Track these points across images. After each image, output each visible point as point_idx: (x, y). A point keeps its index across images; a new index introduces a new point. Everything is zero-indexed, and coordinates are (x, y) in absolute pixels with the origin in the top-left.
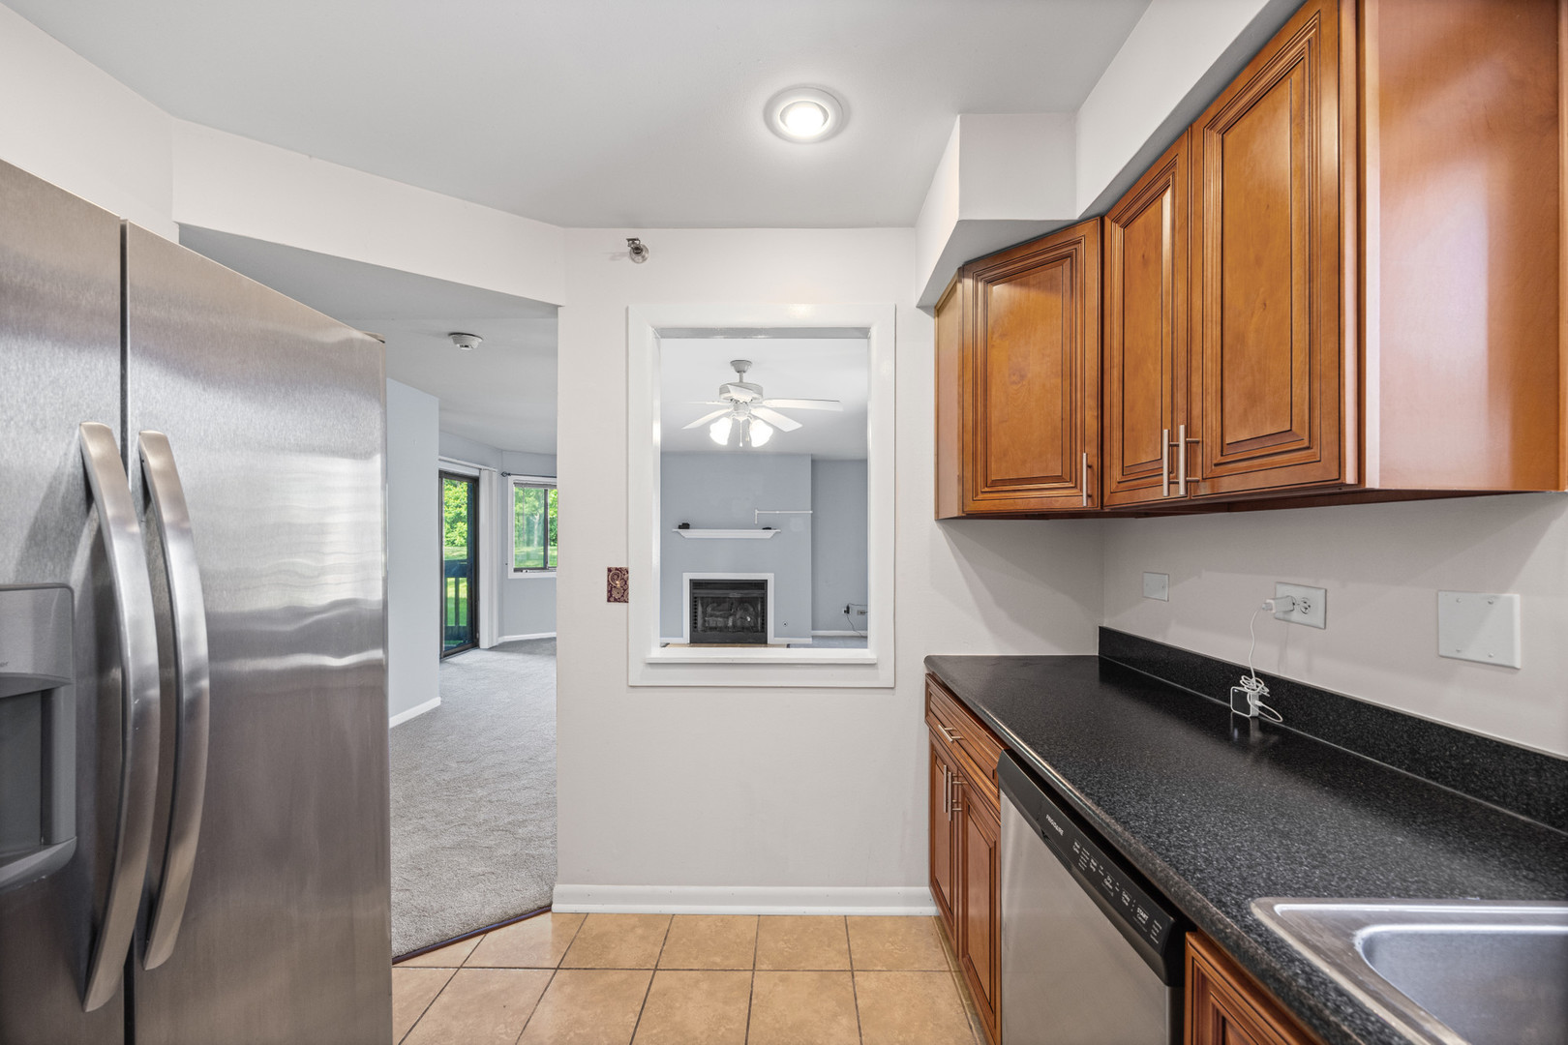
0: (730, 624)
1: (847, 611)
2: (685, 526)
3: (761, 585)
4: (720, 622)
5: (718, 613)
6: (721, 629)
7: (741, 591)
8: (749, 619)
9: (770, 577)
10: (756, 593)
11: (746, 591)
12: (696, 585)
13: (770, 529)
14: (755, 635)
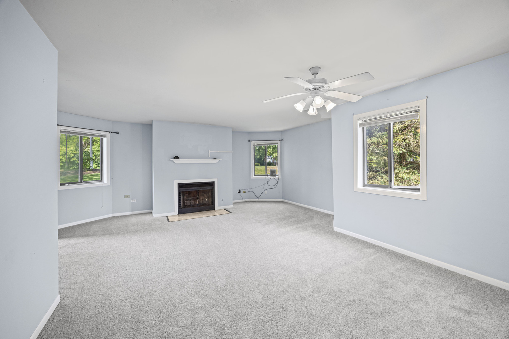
0: (197, 203)
1: (239, 192)
2: (177, 158)
3: (212, 184)
4: (193, 202)
5: (191, 198)
6: (193, 206)
7: (203, 187)
8: (206, 200)
9: (215, 180)
10: (209, 188)
11: (205, 187)
12: (181, 186)
13: (216, 159)
14: (210, 206)
